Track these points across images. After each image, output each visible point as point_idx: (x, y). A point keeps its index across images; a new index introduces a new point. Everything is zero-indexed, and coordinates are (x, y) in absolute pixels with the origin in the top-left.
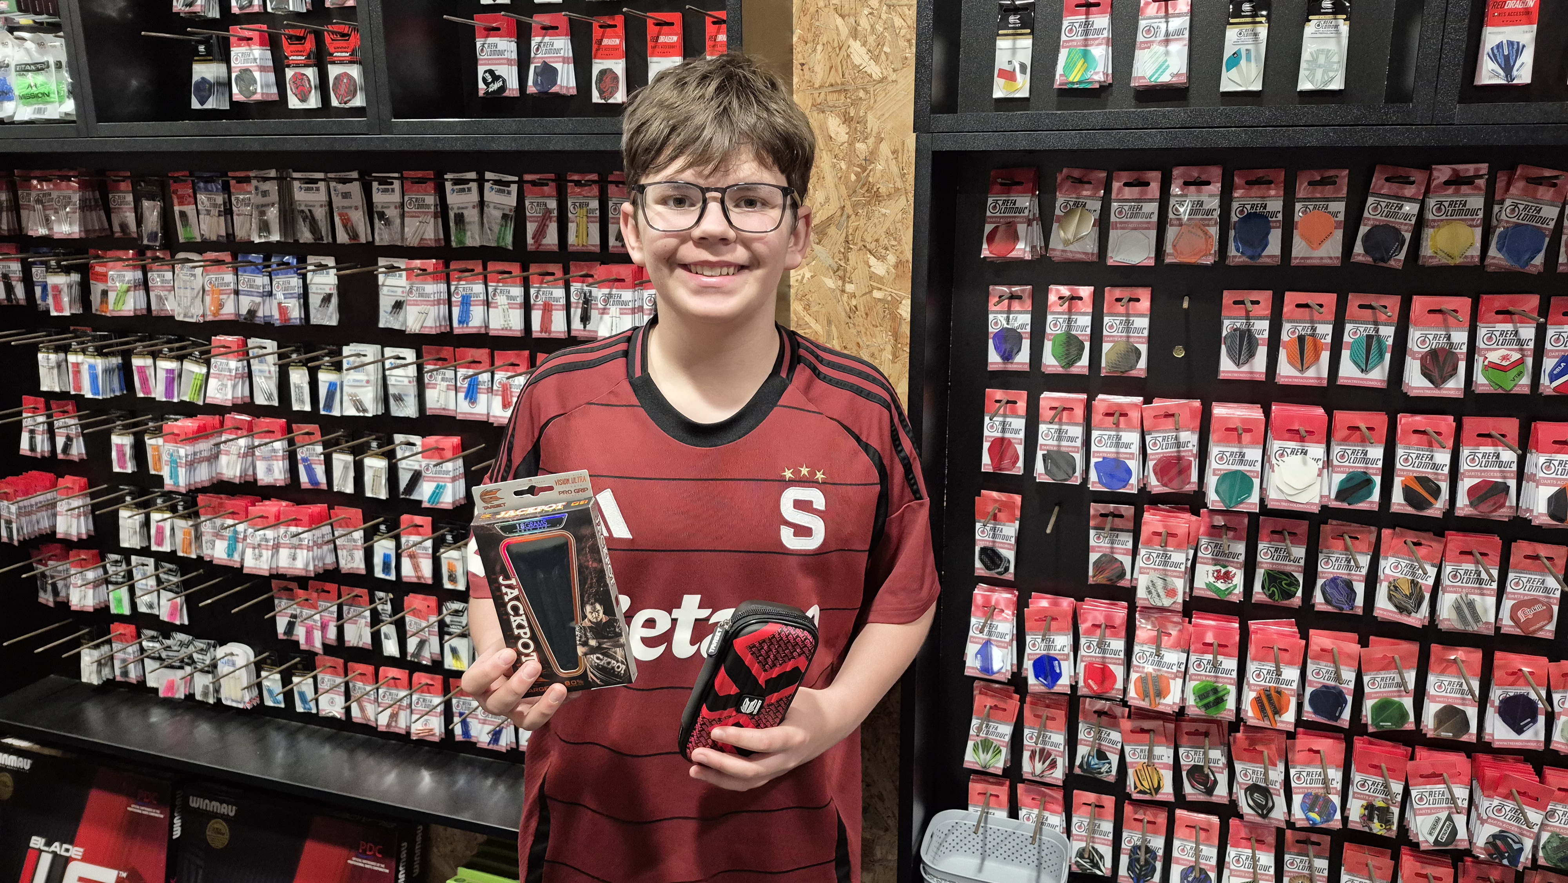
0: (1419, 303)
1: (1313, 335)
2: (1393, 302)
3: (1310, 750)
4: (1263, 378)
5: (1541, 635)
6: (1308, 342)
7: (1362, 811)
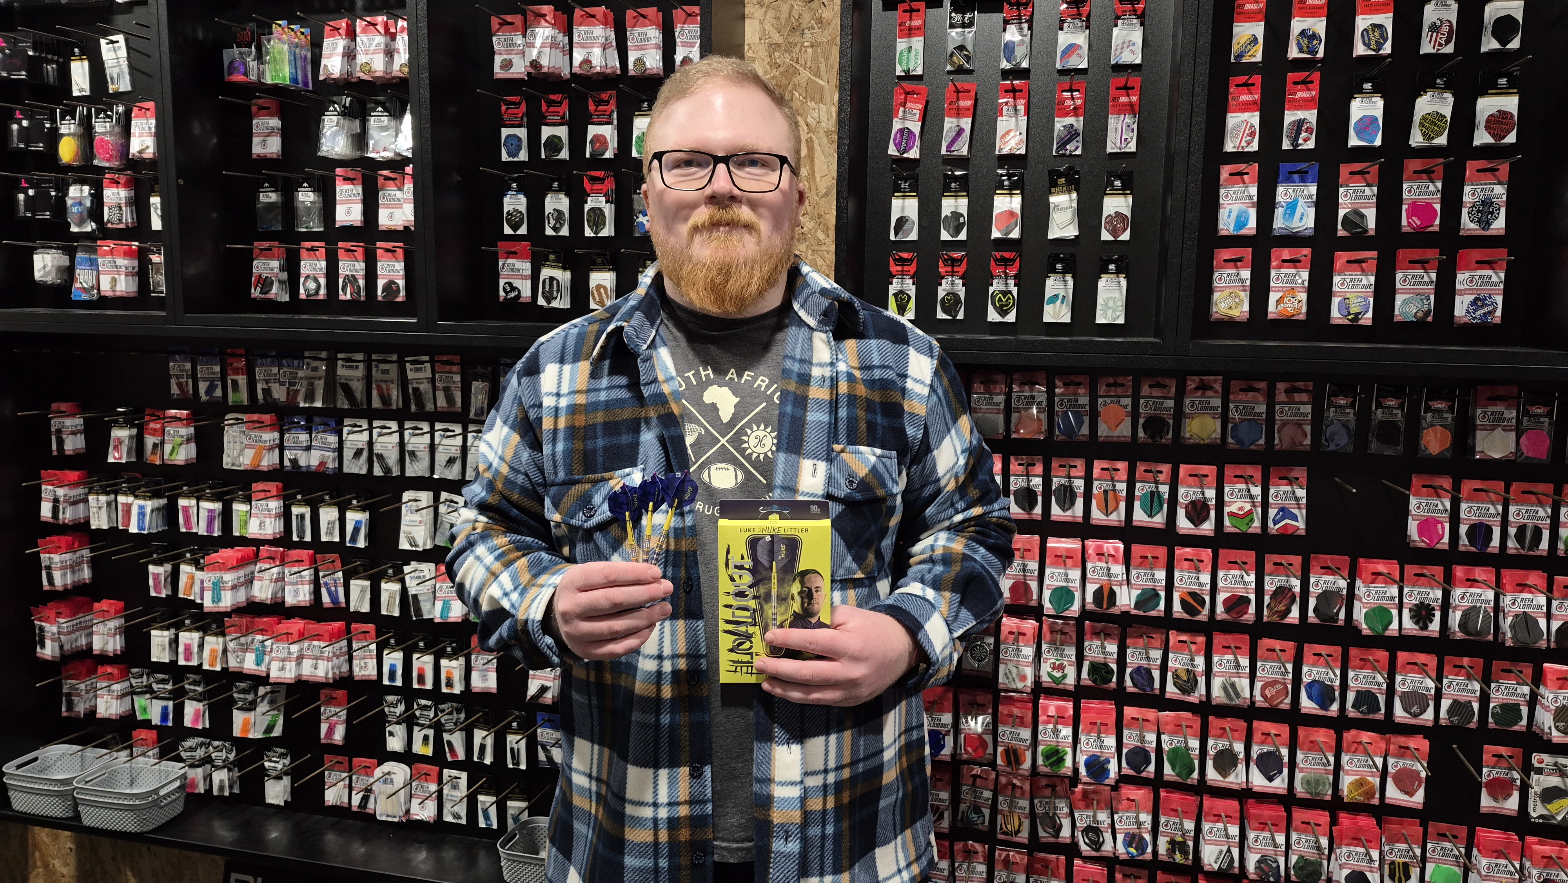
0: (1183, 469)
1: (1114, 490)
2: (1166, 468)
3: (1128, 799)
4: (1081, 520)
5: (1282, 706)
6: (1110, 495)
7: (1167, 846)
